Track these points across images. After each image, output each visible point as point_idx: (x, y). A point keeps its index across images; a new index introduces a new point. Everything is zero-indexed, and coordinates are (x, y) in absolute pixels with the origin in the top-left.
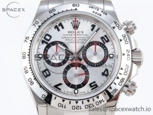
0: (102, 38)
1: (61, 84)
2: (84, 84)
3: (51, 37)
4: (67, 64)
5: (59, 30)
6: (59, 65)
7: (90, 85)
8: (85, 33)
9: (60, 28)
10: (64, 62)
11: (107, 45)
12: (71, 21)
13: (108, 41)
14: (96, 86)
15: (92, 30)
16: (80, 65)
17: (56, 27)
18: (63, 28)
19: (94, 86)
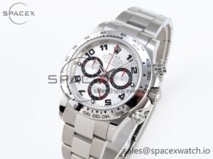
0: (132, 68)
1: (84, 91)
2: (101, 98)
3: (94, 52)
4: (96, 78)
5: (102, 49)
6: (90, 76)
7: (106, 101)
8: (121, 59)
9: (104, 48)
10: (95, 75)
11: (134, 75)
12: (115, 46)
13: (136, 72)
14: (110, 104)
15: (128, 59)
16: (105, 82)
17: (102, 47)
18: (106, 49)
19: (108, 103)
